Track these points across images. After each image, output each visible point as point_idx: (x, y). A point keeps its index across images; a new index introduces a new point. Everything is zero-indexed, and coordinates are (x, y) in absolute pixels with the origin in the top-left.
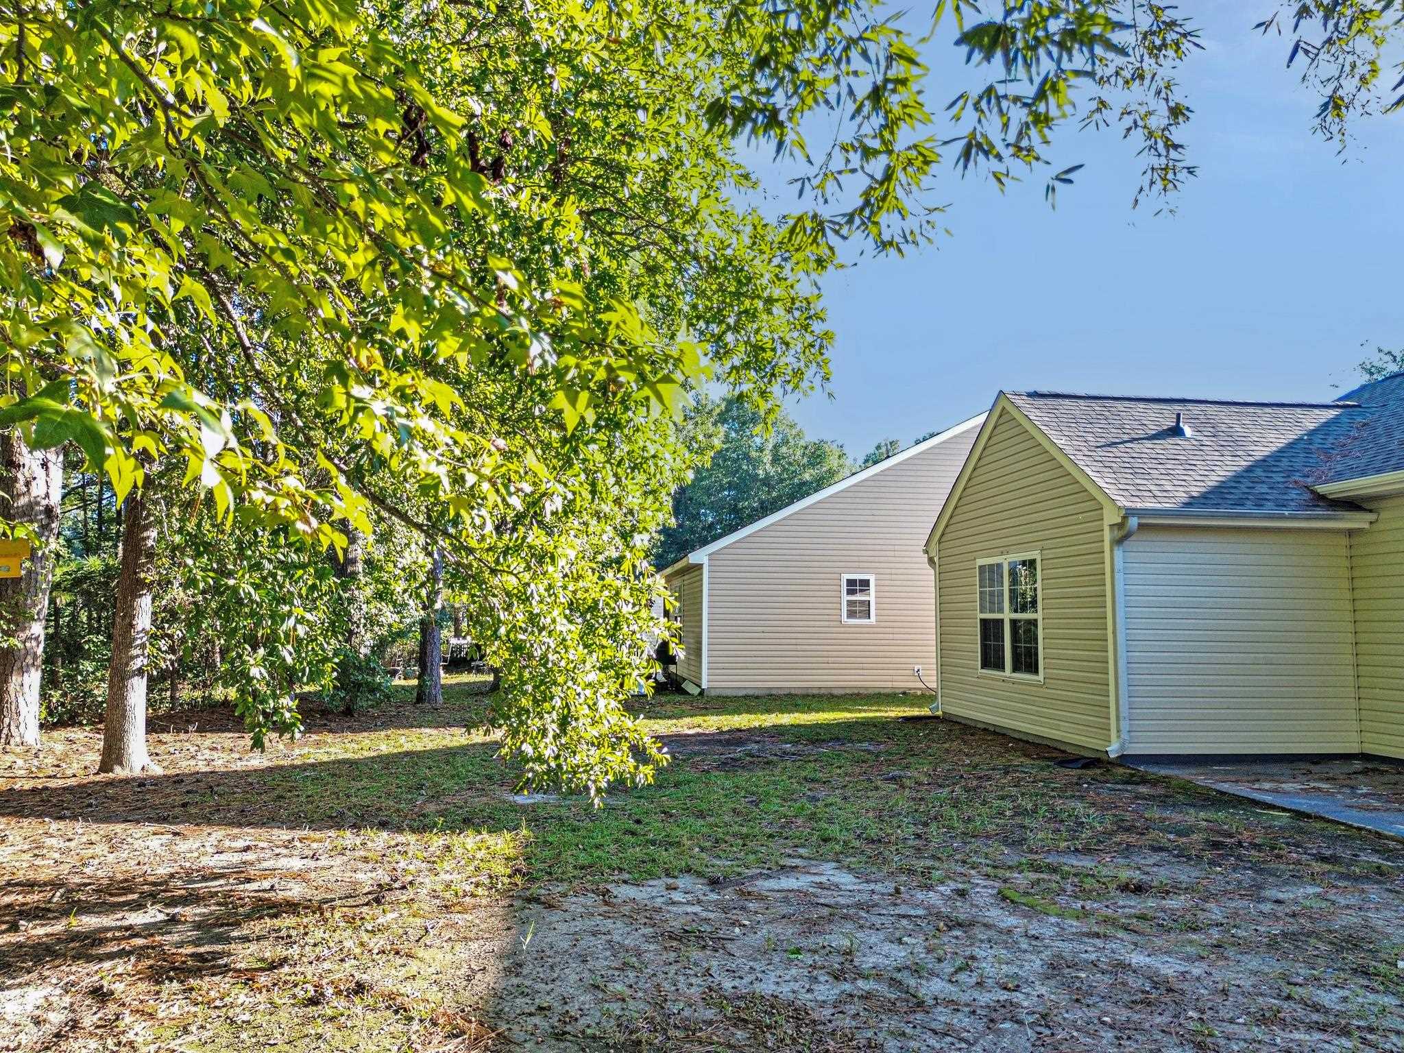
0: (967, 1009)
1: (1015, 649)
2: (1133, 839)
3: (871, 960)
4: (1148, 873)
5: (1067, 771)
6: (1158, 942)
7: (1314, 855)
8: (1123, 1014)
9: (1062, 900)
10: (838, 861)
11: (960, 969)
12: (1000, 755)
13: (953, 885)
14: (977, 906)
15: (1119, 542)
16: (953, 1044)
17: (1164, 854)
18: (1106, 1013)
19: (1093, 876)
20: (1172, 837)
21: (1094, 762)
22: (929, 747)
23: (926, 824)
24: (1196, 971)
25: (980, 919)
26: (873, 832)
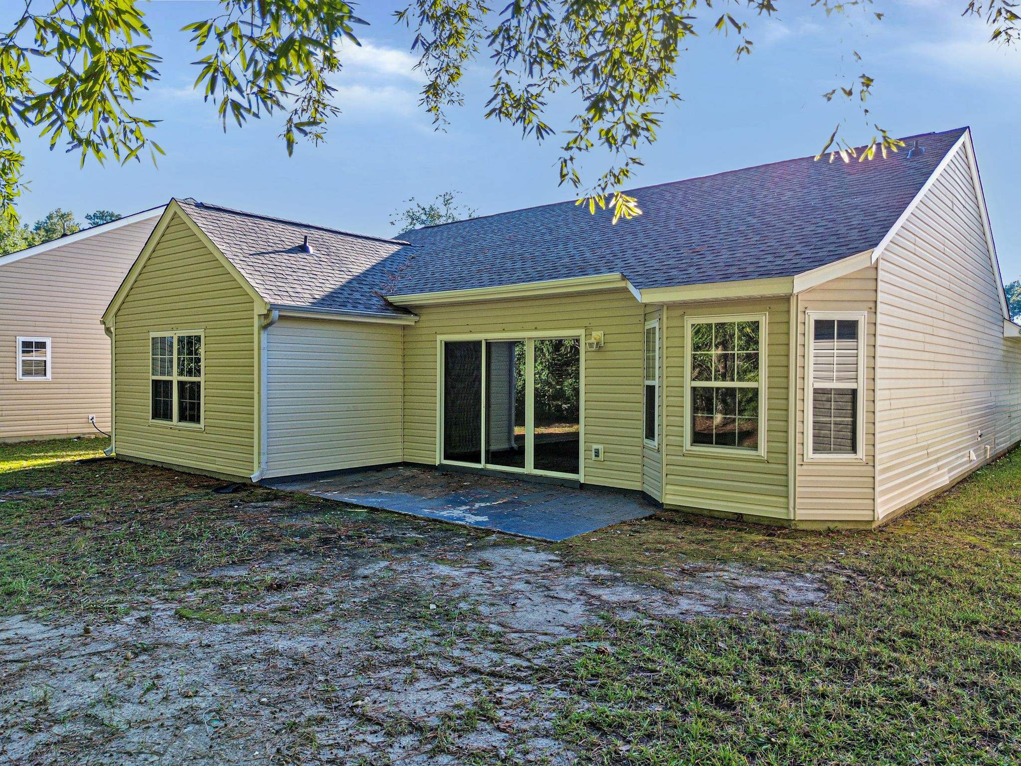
0: (156, 724)
1: (181, 404)
2: (272, 546)
3: (66, 703)
4: (284, 572)
5: (222, 496)
6: (296, 626)
7: (382, 538)
8: (275, 691)
9: (226, 608)
10: (26, 613)
11: (148, 690)
12: (168, 488)
13: (137, 614)
14: (158, 629)
15: (265, 327)
16: (146, 760)
17: (293, 554)
18: (263, 695)
19: (247, 583)
20: (297, 539)
21: (241, 486)
22: (106, 488)
23: (108, 561)
24: (321, 644)
25: (162, 640)
26: (58, 578)
